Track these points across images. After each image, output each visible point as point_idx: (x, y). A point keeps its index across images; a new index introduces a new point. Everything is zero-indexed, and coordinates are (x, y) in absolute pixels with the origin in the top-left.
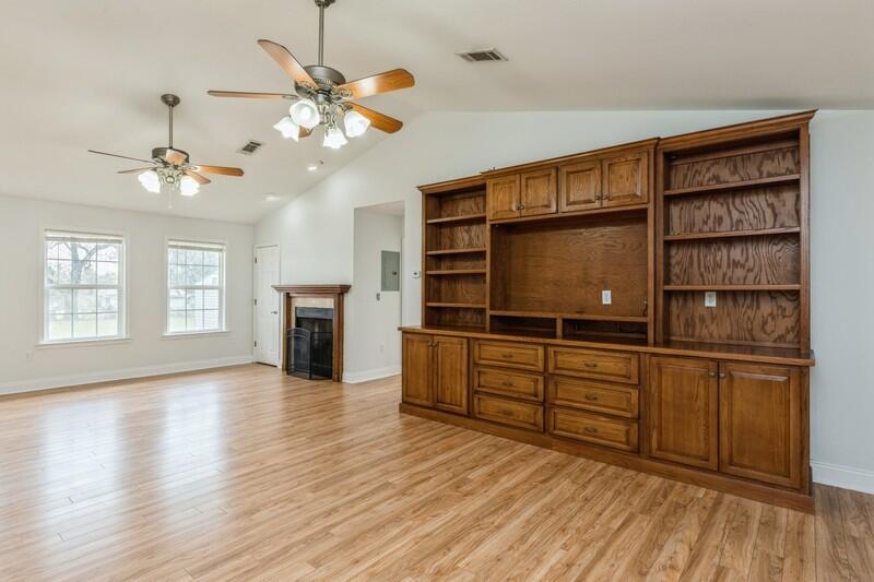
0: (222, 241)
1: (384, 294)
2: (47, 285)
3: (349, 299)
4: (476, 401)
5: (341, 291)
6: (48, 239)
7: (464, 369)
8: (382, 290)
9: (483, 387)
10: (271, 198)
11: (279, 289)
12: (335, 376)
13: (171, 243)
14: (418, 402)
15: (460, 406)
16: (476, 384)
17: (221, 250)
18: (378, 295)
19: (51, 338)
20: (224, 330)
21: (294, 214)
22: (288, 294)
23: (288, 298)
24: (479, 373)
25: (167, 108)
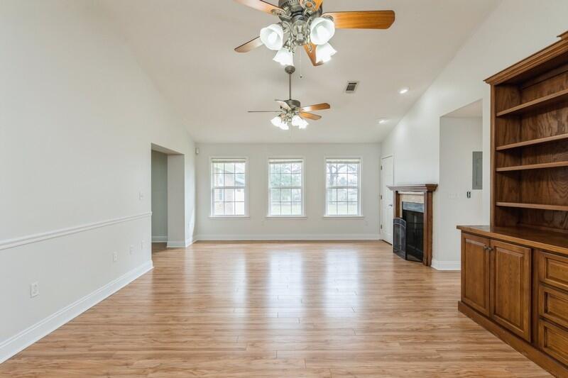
0: (358, 157)
1: (475, 193)
2: (270, 186)
3: (437, 196)
4: (541, 329)
5: (431, 189)
6: (270, 163)
7: (526, 285)
8: (473, 188)
9: (551, 313)
10: (382, 122)
11: (391, 188)
12: (425, 260)
13: (328, 160)
14: (474, 305)
15: (521, 327)
16: (542, 307)
17: (358, 163)
18: (469, 195)
19: (272, 214)
20: (360, 216)
21: (402, 131)
22: (397, 192)
23: (397, 195)
24: (546, 294)
25: (287, 75)
